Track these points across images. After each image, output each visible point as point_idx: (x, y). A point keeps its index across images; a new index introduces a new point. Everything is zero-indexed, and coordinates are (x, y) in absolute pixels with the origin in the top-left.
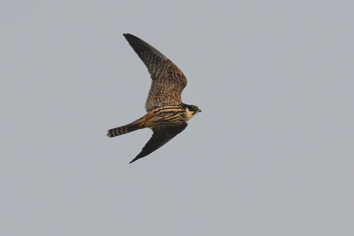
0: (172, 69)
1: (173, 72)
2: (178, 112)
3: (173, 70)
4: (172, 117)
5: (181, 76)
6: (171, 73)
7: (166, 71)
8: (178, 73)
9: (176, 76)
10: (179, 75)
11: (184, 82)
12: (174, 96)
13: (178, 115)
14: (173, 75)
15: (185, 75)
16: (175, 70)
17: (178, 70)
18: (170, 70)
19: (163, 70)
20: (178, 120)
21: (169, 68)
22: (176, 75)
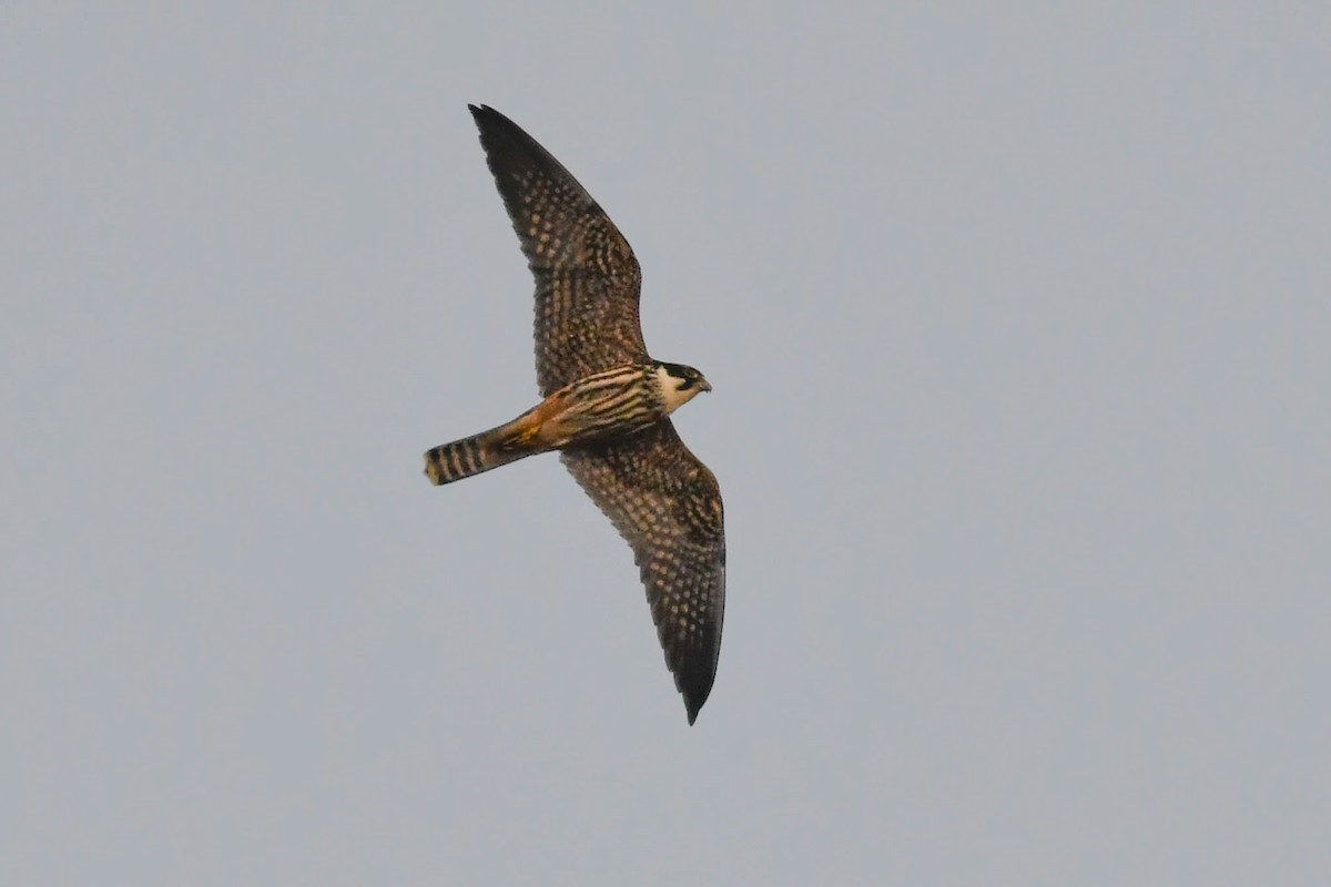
0: (600, 235)
1: (602, 245)
2: (634, 382)
3: (603, 239)
4: (619, 399)
5: (626, 257)
6: (596, 247)
7: (581, 238)
8: (617, 248)
9: (610, 259)
10: (617, 254)
11: (632, 277)
12: (620, 337)
13: (634, 391)
14: (600, 253)
15: (637, 255)
16: (608, 240)
17: (620, 239)
18: (595, 236)
19: (572, 235)
20: (639, 405)
21: (593, 227)
22: (609, 253)
